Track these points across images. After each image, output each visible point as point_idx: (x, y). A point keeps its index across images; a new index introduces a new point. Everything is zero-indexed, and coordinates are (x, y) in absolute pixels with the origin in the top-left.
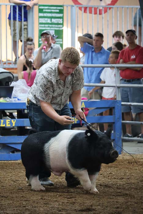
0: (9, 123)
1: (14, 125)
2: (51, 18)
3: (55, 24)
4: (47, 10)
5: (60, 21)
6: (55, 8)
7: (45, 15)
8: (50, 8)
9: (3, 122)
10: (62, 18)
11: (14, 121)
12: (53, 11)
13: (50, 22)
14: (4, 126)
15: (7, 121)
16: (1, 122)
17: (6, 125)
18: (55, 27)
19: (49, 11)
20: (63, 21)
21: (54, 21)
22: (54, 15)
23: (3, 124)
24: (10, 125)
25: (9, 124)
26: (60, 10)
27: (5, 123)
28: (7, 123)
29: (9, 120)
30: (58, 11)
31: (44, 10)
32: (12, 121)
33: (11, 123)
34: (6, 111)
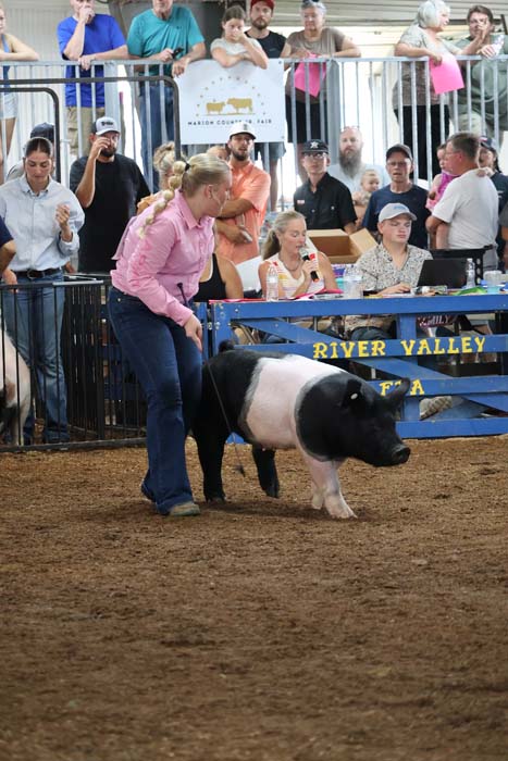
0: (468, 344)
1: (480, 349)
9: (454, 343)
11: (481, 339)
14: (457, 351)
15: (464, 339)
16: (449, 343)
17: (461, 349)
23: (454, 349)
24: (470, 351)
25: (468, 348)
27: (458, 345)
28: (465, 345)
29: (469, 339)
32: (477, 340)
33: (473, 345)
34: (469, 317)
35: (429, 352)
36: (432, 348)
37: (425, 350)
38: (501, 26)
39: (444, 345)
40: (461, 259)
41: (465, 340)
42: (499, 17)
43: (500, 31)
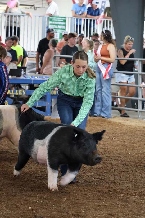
1: (24, 94)
2: (57, 25)
3: (60, 29)
4: (55, 20)
5: (63, 27)
6: (60, 18)
7: (54, 23)
8: (57, 18)
10: (65, 25)
11: (24, 91)
12: (59, 20)
13: (57, 28)
14: (18, 94)
16: (15, 92)
17: (19, 94)
18: (59, 31)
19: (56, 20)
20: (65, 27)
21: (59, 27)
22: (59, 23)
23: (17, 93)
24: (21, 94)
25: (21, 93)
26: (63, 20)
27: (18, 92)
30: (62, 20)
31: (53, 20)
32: (23, 91)
33: (22, 93)
34: (21, 85)
35: (10, 94)
36: (11, 93)
37: (9, 93)
38: (33, 7)
39: (14, 92)
40: (20, 69)
41: (20, 91)
42: (33, 5)
43: (33, 8)
